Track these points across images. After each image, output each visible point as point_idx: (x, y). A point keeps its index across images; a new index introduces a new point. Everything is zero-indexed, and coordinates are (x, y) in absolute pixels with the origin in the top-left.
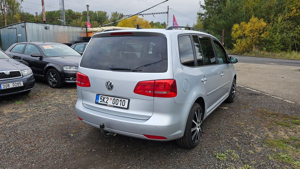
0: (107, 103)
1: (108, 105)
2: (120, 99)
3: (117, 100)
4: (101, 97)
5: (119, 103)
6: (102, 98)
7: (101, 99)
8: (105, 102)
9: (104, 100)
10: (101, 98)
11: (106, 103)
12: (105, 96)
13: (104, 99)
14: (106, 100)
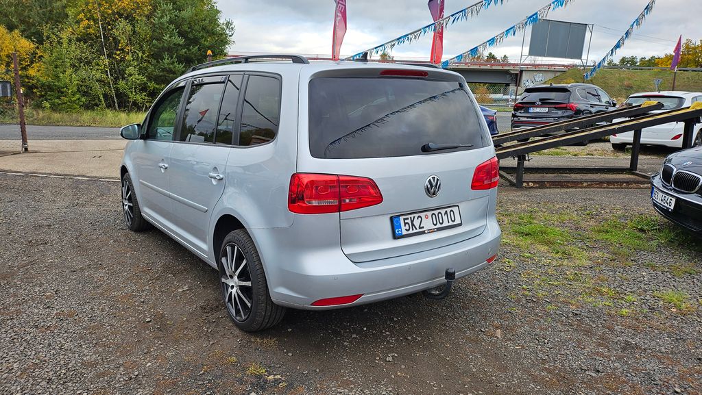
0: (423, 227)
1: (426, 232)
2: (443, 211)
3: (440, 215)
4: (404, 219)
5: (445, 218)
6: (409, 221)
7: (407, 225)
8: (418, 228)
9: (413, 225)
10: (406, 221)
11: (420, 228)
12: (412, 216)
13: (412, 222)
14: (417, 223)
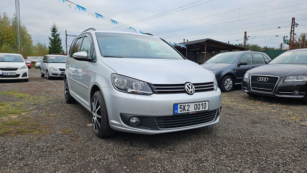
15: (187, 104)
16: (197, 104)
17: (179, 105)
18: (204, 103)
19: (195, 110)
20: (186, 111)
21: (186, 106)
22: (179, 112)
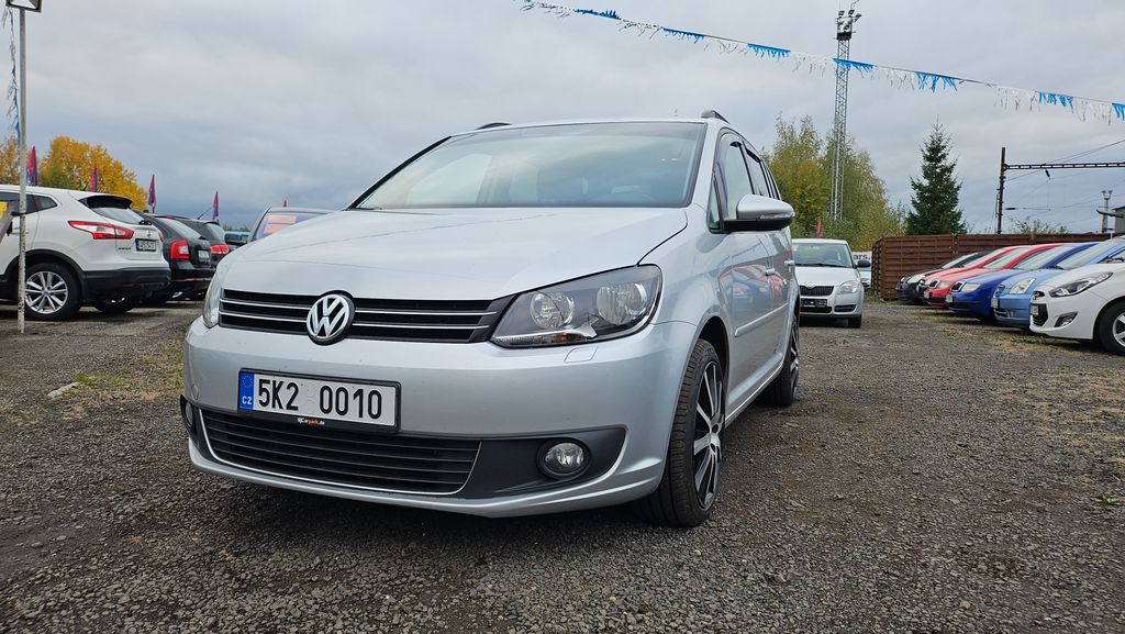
15: (287, 381)
16: (334, 386)
17: (257, 378)
18: (367, 389)
19: (326, 412)
20: (281, 407)
21: (285, 386)
22: (257, 407)
